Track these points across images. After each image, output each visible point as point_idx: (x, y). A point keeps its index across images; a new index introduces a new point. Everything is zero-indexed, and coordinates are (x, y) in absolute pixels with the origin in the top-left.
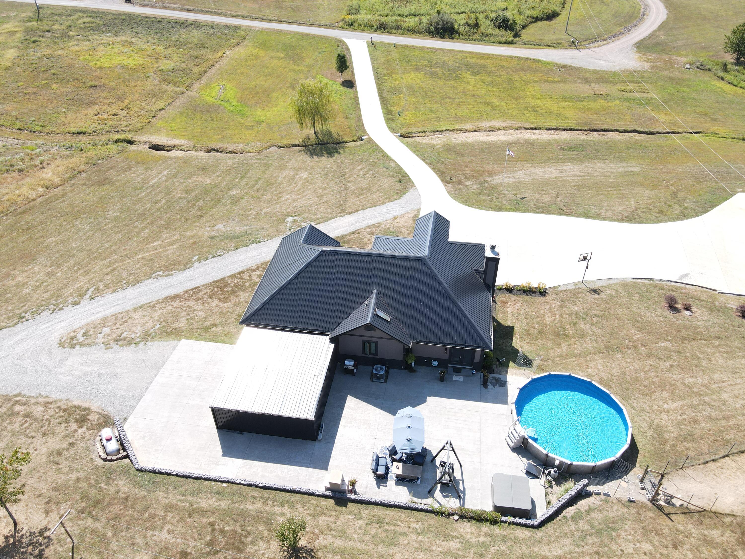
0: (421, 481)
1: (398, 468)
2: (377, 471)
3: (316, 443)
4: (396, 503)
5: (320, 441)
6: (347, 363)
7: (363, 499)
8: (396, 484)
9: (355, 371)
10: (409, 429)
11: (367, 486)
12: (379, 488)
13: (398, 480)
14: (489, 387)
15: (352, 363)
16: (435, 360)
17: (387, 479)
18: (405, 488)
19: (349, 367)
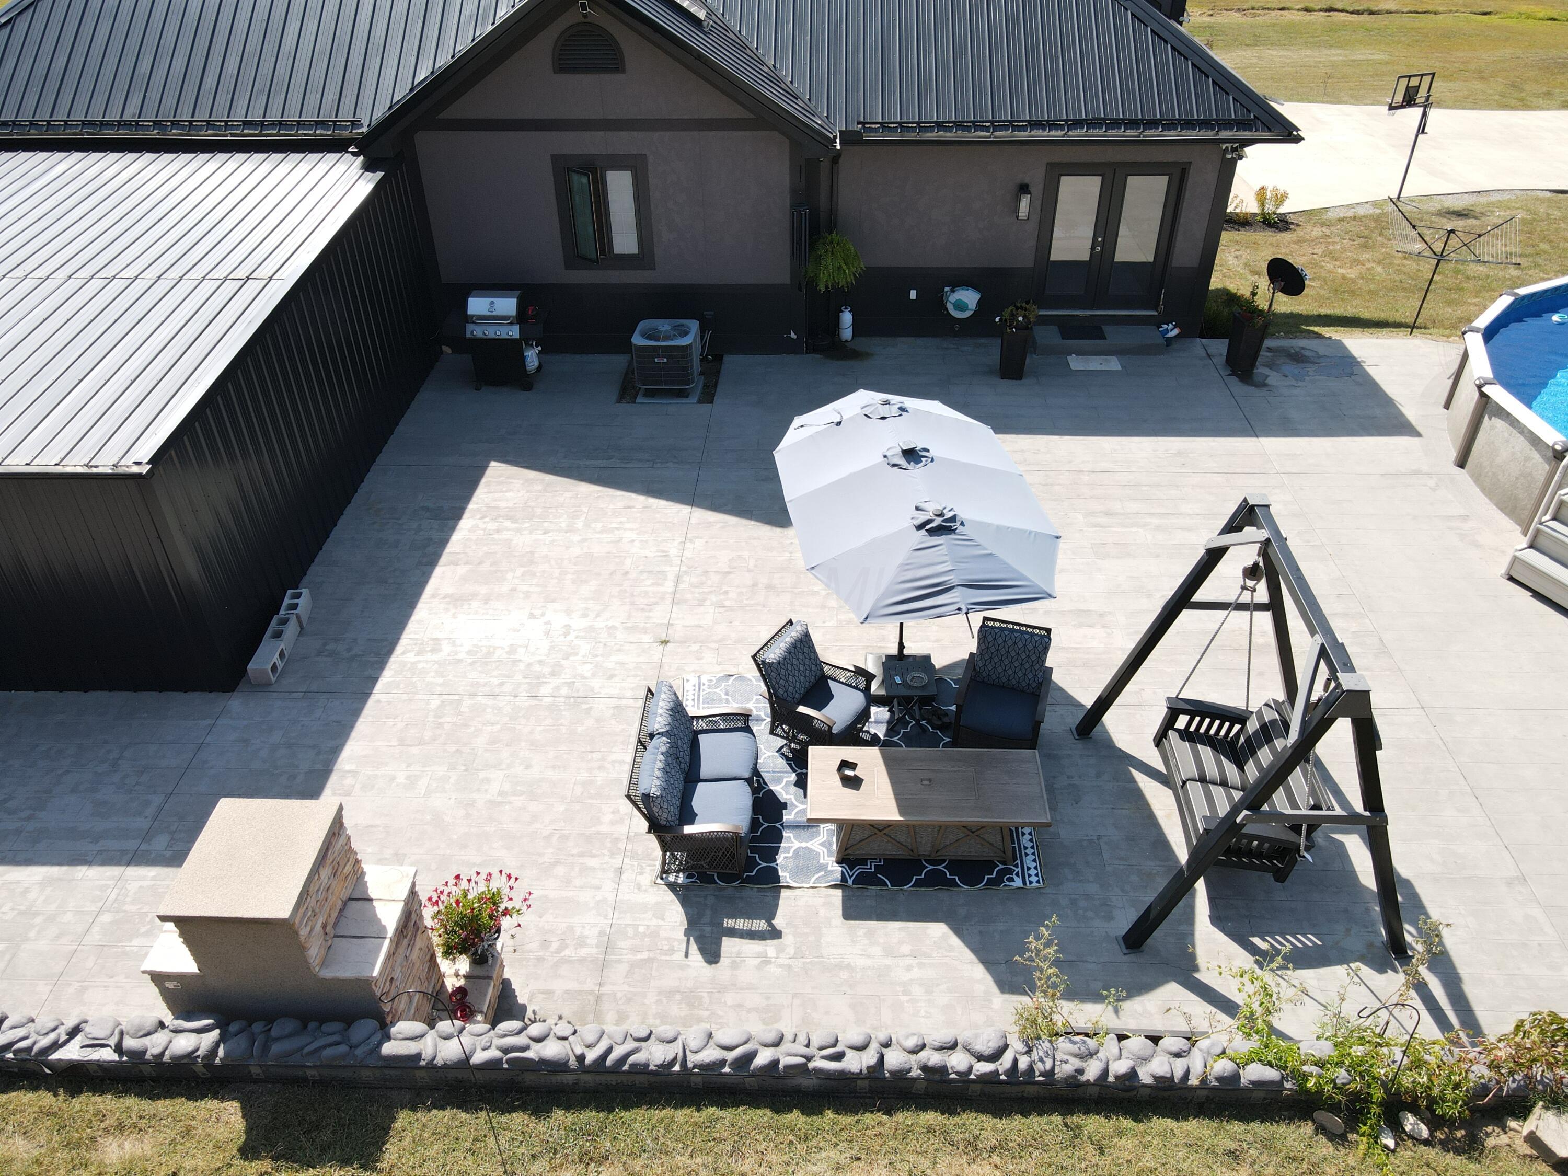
0: (1048, 868)
1: (853, 783)
2: (688, 816)
3: (235, 703)
4: (894, 1059)
5: (263, 686)
6: (477, 305)
7: (551, 1050)
8: (850, 913)
9: (532, 357)
10: (916, 471)
11: (608, 946)
12: (712, 955)
13: (864, 880)
14: (1269, 381)
15: (507, 305)
16: (961, 280)
17: (771, 879)
18: (938, 930)
19: (492, 332)
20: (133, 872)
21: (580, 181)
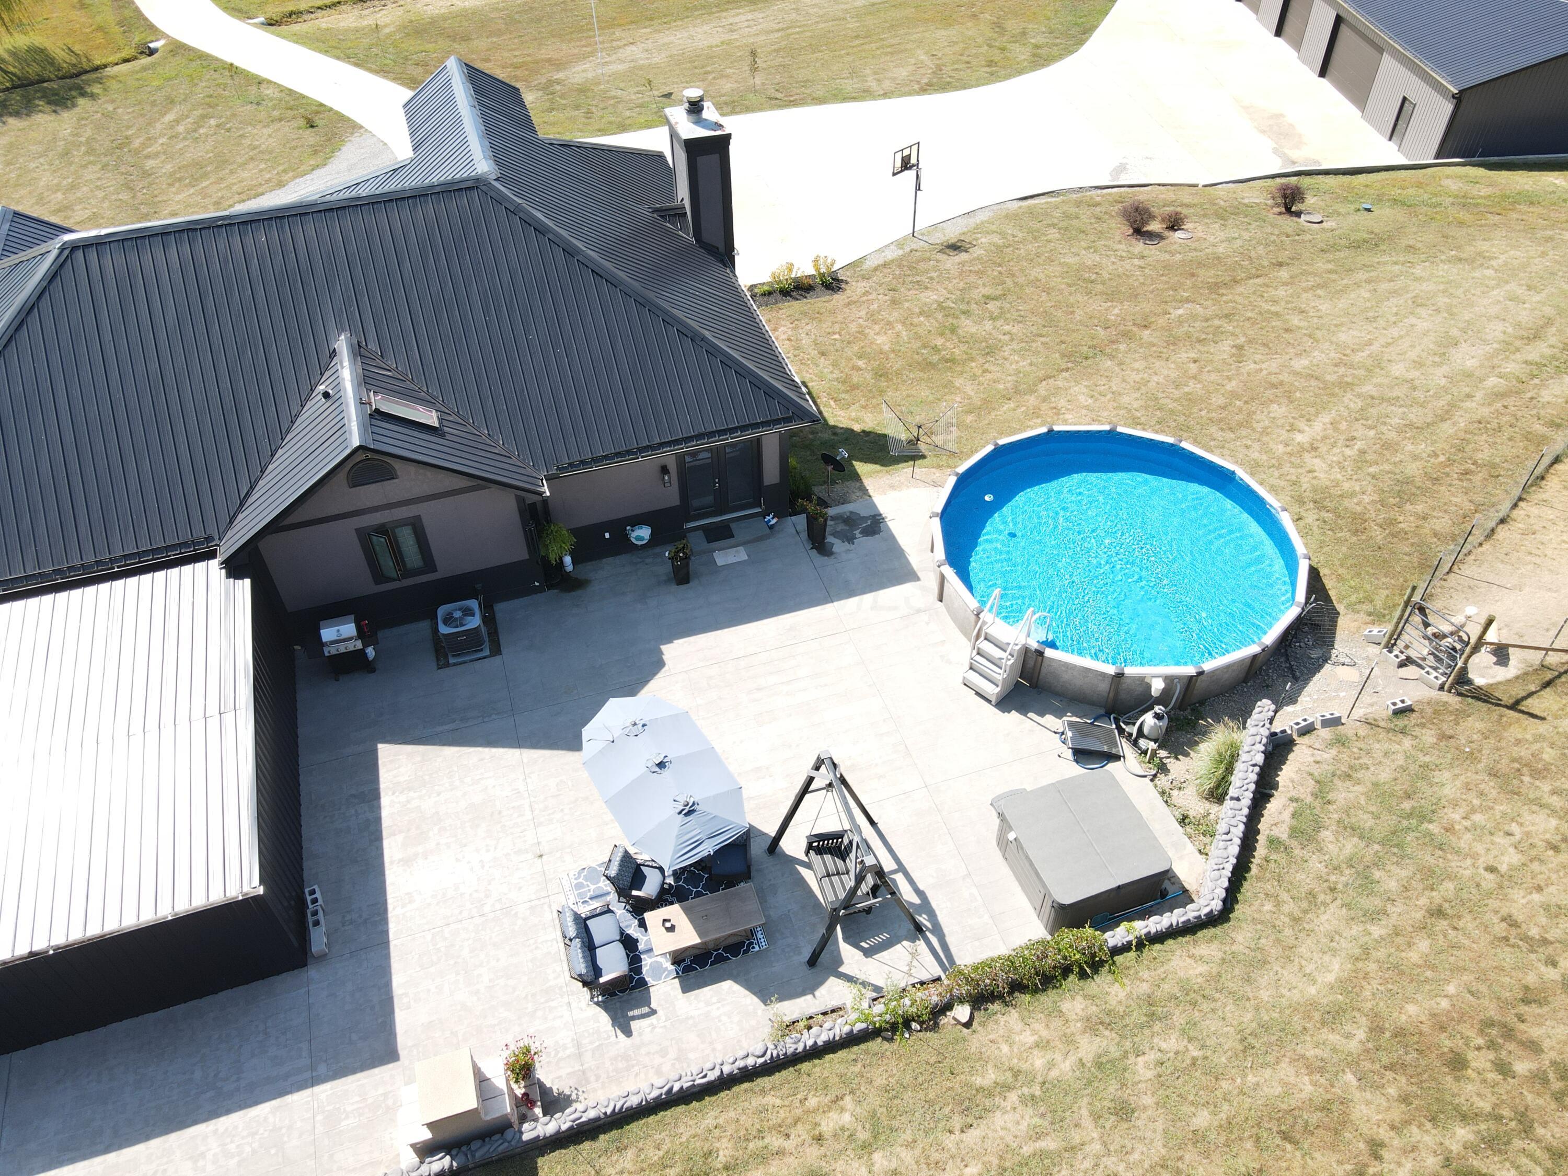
0: (769, 936)
1: (671, 929)
2: (598, 972)
3: (313, 972)
4: (727, 1069)
5: (323, 957)
6: (328, 634)
7: (592, 1114)
8: (686, 989)
9: (370, 652)
10: (666, 773)
11: (578, 1045)
12: (628, 1032)
13: (687, 970)
14: (835, 549)
15: (349, 629)
16: (637, 521)
17: (643, 983)
18: (728, 986)
19: (342, 648)
20: (317, 1089)
21: (379, 541)
